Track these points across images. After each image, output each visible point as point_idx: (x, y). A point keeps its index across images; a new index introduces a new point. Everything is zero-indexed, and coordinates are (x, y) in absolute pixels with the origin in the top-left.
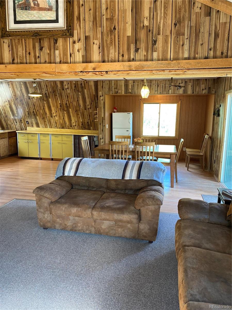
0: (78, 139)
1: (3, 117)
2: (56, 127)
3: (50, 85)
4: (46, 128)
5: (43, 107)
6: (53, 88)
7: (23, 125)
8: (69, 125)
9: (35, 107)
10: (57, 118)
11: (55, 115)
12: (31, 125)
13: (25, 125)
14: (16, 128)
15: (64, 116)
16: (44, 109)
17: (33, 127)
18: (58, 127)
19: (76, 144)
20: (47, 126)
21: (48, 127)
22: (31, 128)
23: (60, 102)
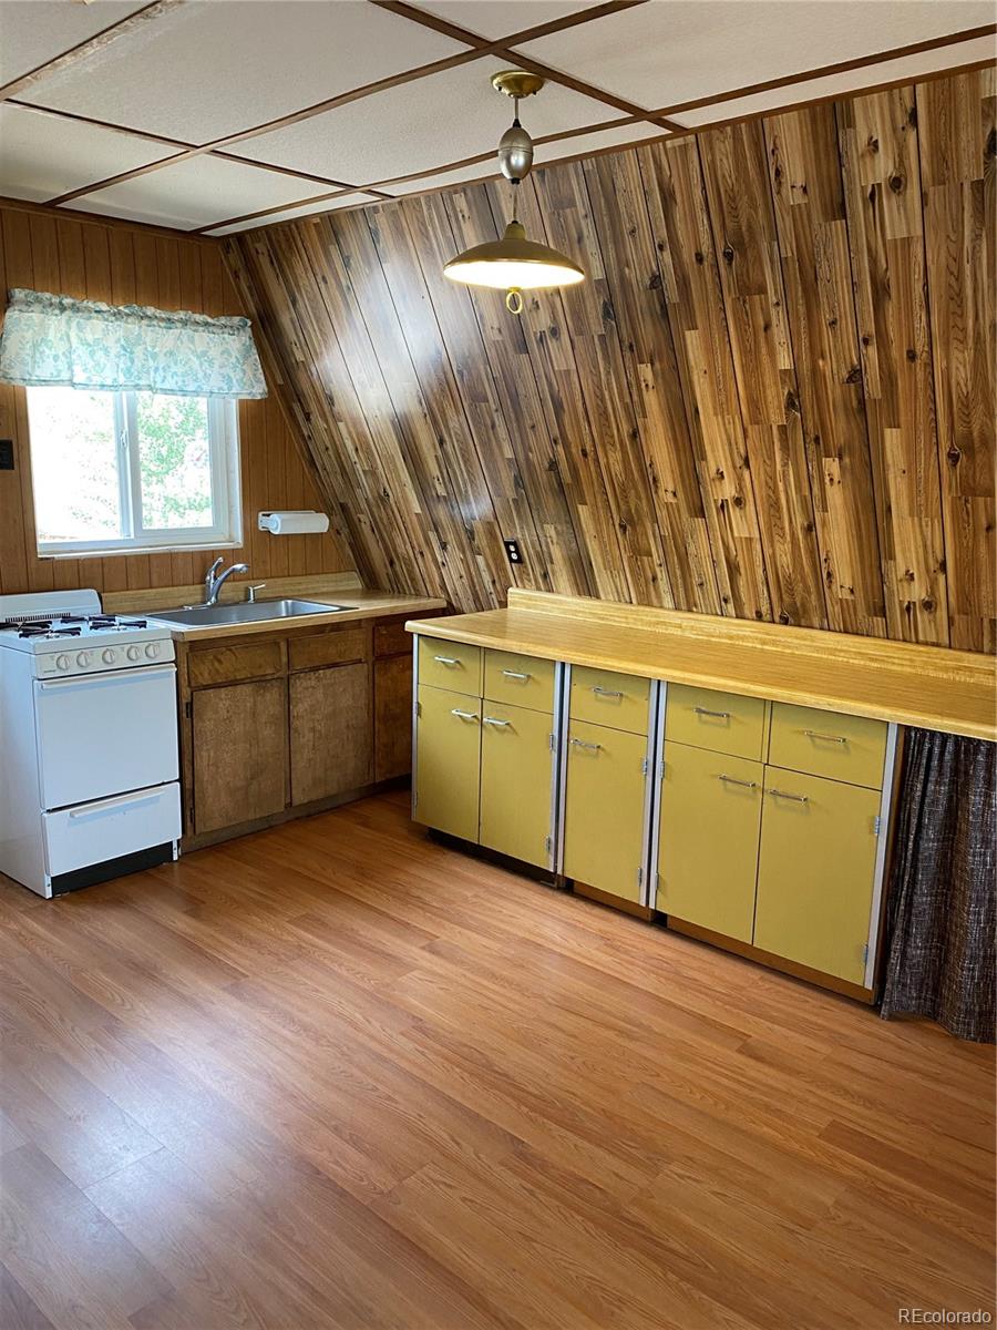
0: (955, 771)
1: (364, 506)
2: (733, 604)
3: (696, 174)
4: (650, 604)
5: (631, 420)
6: (724, 206)
7: (488, 565)
8: (859, 593)
9: (567, 421)
10: (743, 525)
11: (728, 490)
12: (538, 570)
13: (500, 568)
14: (443, 587)
15: (813, 506)
16: (634, 435)
17: (550, 590)
18: (749, 611)
19: (920, 825)
20: (656, 589)
21: (659, 597)
22: (538, 594)
23: (785, 362)
